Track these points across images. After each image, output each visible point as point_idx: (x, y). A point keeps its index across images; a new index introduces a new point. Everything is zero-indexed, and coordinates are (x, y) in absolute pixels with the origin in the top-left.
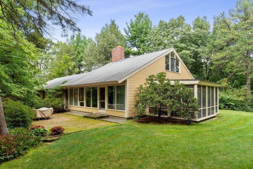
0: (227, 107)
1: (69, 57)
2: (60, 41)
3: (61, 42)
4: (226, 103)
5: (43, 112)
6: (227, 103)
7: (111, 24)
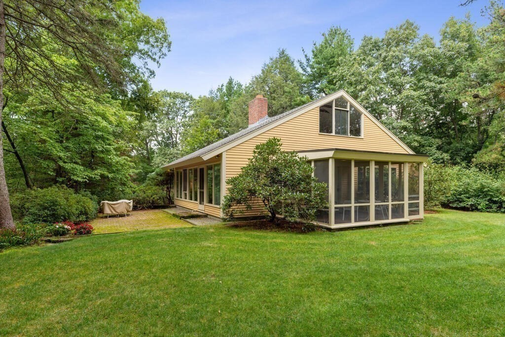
0: (494, 207)
1: (212, 121)
2: (202, 96)
3: (204, 96)
4: (492, 199)
5: (113, 206)
6: (495, 199)
7: (278, 56)
